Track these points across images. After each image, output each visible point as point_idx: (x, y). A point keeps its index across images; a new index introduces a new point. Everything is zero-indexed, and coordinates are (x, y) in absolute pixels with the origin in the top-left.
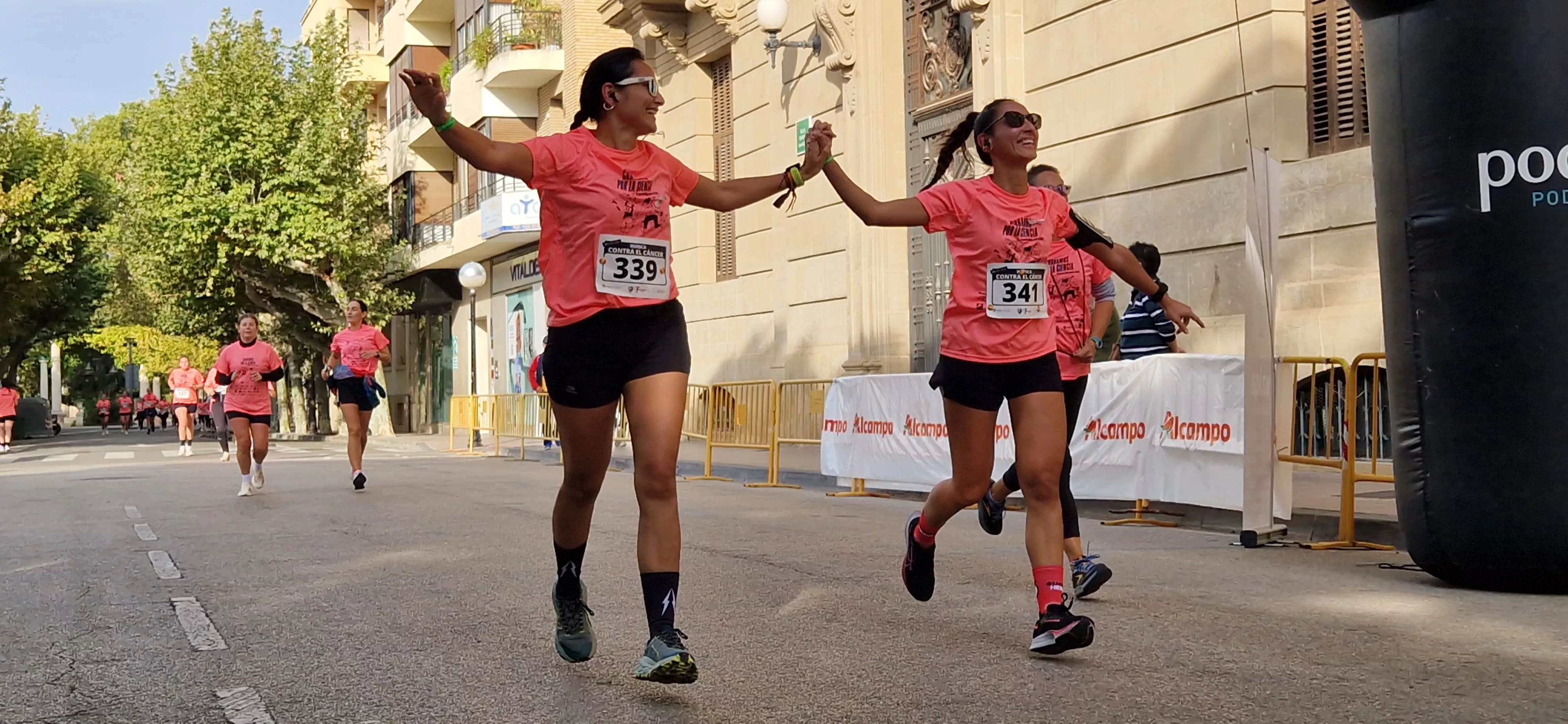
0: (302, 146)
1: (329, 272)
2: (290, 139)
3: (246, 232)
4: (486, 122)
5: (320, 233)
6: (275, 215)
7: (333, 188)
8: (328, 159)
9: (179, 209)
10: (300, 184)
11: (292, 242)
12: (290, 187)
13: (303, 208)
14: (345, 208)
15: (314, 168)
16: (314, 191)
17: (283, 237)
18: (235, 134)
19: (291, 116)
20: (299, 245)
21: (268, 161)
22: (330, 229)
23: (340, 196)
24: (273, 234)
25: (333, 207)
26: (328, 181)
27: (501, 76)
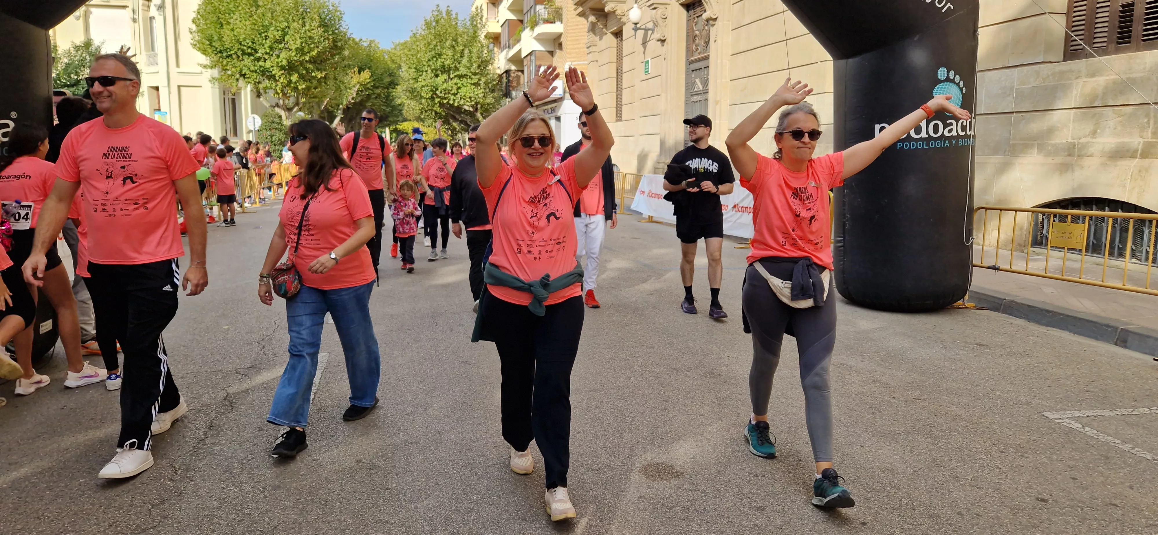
0: (465, 60)
1: (476, 110)
2: (461, 57)
3: (445, 94)
4: (534, 52)
5: (472, 95)
6: (455, 87)
7: (477, 77)
8: (476, 65)
10: (465, 75)
11: (462, 98)
12: (460, 77)
13: (465, 84)
14: (481, 85)
15: (470, 69)
16: (470, 78)
17: (459, 96)
18: (440, 55)
19: (461, 48)
20: (465, 99)
21: (452, 66)
22: (476, 93)
23: (480, 80)
24: (455, 94)
25: (477, 84)
26: (475, 74)
27: (539, 34)
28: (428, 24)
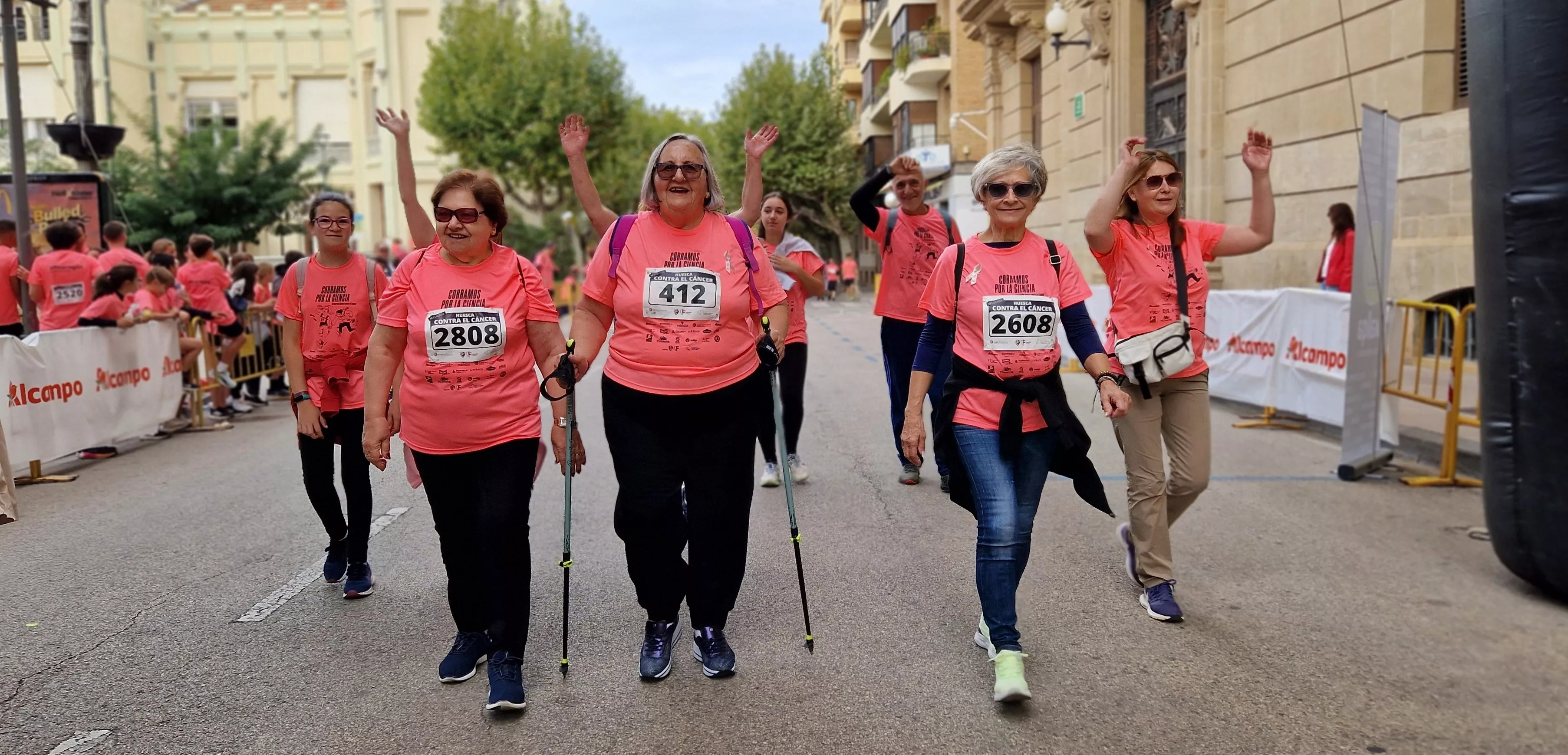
0: (804, 125)
1: (822, 199)
2: (798, 119)
3: (774, 176)
4: (906, 106)
5: (814, 176)
6: (789, 166)
7: (822, 148)
8: (819, 132)
9: (738, 164)
11: (799, 180)
12: (796, 150)
13: (804, 160)
15: (810, 137)
16: (811, 150)
17: (794, 178)
19: (798, 106)
20: (803, 184)
22: (820, 173)
23: (825, 153)
24: (789, 176)
25: (821, 160)
26: (819, 144)
27: (914, 76)
28: (749, 75)
